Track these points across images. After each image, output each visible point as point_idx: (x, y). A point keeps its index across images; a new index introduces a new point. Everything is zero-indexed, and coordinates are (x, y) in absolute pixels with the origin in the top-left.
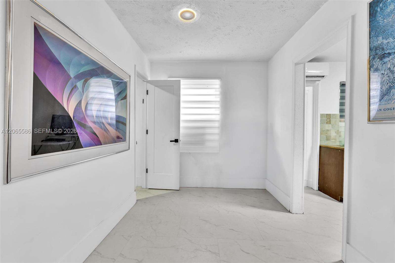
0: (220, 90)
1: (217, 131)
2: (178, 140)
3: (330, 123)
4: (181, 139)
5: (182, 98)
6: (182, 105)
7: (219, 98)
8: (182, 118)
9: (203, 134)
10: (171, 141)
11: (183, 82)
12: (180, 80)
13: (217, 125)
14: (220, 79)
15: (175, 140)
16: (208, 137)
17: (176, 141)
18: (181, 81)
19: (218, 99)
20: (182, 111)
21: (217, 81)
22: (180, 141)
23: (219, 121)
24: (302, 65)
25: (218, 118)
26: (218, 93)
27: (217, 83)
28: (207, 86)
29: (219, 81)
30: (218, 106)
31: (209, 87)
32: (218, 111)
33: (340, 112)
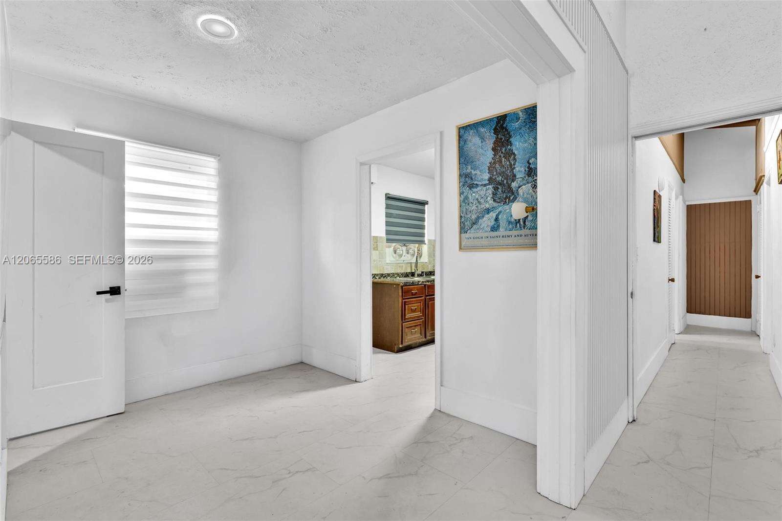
0: (217, 179)
1: (212, 264)
2: (119, 288)
3: (377, 250)
4: (128, 286)
5: (130, 187)
6: (129, 203)
7: (216, 197)
8: (130, 233)
9: (182, 272)
10: (99, 293)
11: (132, 149)
12: (124, 142)
13: (212, 250)
14: (219, 158)
15: (110, 288)
16: (191, 278)
17: (115, 291)
18: (126, 143)
19: (213, 197)
20: (130, 218)
21: (211, 160)
22: (126, 290)
23: (218, 243)
24: (367, 167)
25: (213, 236)
26: (214, 185)
27: (210, 165)
28: (189, 166)
29: (215, 160)
30: (213, 211)
31: (193, 168)
32: (214, 223)
33: (386, 234)
